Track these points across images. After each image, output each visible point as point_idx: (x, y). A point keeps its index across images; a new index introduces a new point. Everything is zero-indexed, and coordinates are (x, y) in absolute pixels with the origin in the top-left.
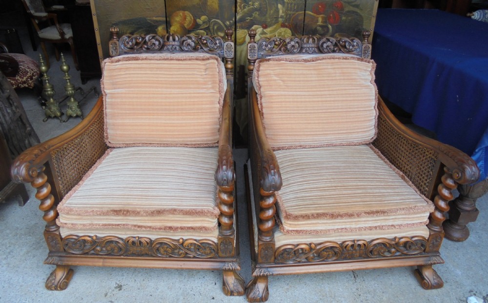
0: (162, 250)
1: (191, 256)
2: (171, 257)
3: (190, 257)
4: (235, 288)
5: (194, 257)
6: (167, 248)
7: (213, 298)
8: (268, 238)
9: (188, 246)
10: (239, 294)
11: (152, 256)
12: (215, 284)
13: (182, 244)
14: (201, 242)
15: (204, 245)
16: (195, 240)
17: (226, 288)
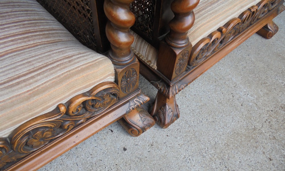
0: (36, 141)
1: (82, 121)
2: (51, 141)
3: (82, 123)
4: (145, 123)
5: (88, 119)
6: (43, 132)
7: (125, 149)
8: (183, 42)
9: (78, 110)
10: (150, 126)
11: (19, 160)
12: (112, 131)
13: (67, 113)
14: (95, 92)
15: (100, 95)
16: (84, 95)
17: (134, 129)
